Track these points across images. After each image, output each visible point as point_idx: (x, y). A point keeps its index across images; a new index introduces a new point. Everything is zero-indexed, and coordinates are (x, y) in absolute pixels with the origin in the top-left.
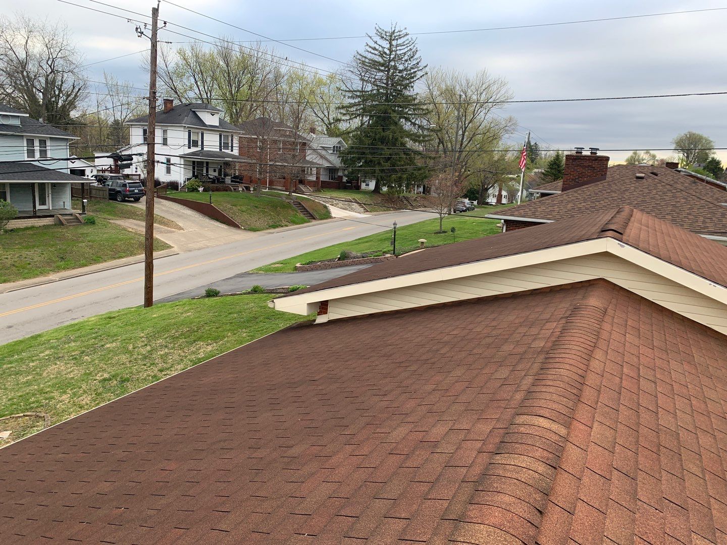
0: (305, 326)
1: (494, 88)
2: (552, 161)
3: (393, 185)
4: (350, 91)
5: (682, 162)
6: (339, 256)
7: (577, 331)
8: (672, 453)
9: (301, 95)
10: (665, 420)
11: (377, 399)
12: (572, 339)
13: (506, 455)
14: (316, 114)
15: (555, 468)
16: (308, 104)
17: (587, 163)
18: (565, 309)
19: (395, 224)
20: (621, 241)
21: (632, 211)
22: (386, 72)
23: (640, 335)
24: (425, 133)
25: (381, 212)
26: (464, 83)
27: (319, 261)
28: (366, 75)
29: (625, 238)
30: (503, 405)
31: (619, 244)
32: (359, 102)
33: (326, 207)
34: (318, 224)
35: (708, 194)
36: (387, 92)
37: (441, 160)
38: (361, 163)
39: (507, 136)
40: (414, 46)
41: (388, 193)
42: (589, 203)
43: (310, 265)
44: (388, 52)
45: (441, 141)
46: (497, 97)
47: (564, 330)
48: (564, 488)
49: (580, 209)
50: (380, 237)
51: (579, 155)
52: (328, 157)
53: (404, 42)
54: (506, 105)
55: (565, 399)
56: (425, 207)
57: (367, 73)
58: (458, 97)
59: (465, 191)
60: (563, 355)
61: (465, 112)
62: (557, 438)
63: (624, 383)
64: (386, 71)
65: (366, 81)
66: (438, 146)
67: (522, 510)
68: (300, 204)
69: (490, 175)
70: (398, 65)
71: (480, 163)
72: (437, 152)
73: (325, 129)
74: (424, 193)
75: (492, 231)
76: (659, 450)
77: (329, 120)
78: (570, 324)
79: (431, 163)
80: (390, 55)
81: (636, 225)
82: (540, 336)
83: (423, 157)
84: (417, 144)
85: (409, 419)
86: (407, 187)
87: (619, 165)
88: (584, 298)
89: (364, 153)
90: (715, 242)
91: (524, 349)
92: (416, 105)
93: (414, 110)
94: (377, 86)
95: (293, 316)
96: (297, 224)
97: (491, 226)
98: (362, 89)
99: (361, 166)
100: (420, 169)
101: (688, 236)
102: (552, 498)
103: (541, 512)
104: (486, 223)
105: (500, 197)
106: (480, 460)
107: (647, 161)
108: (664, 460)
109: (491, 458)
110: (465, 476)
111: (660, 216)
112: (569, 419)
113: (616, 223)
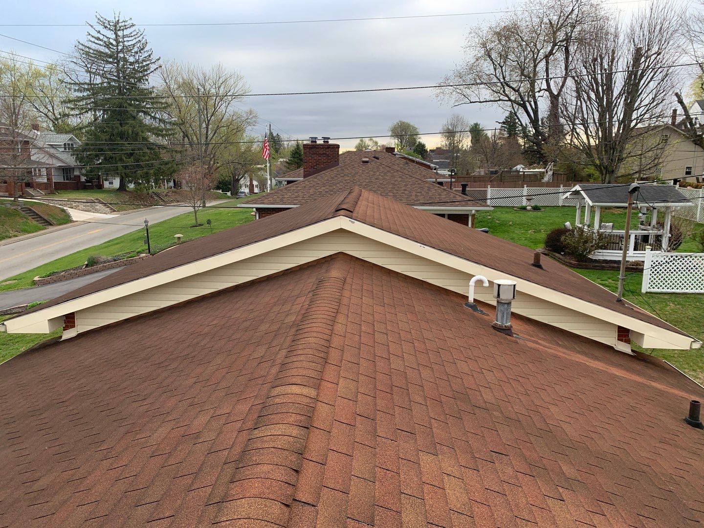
0: (50, 344)
1: (232, 81)
2: (293, 151)
3: (140, 182)
4: (75, 84)
5: (398, 147)
6: (86, 263)
7: (322, 301)
8: (402, 390)
9: (15, 87)
10: (396, 364)
11: (135, 405)
12: (318, 309)
13: (263, 428)
14: (37, 109)
15: (307, 428)
16: (26, 98)
17: (321, 151)
18: (312, 284)
19: (146, 222)
20: (351, 218)
21: (361, 191)
22: (116, 65)
23: (373, 296)
24: (168, 126)
25: (130, 211)
26: (201, 77)
27: (63, 271)
28: (92, 67)
29: (354, 214)
30: (260, 381)
31: (350, 221)
32: (88, 95)
33: (63, 211)
34: (57, 230)
35: (418, 172)
36: (119, 85)
37: (188, 153)
38: (100, 161)
39: (249, 128)
40: (143, 38)
41: (136, 190)
42: (327, 187)
43: (52, 276)
44: (114, 43)
45: (186, 135)
46: (236, 91)
47: (311, 302)
48: (316, 444)
49: (321, 192)
50: (132, 237)
51: (313, 144)
52: (58, 155)
53: (131, 33)
54: (245, 98)
55: (314, 364)
56: (178, 201)
57: (94, 65)
58: (196, 90)
59: (215, 183)
60: (311, 325)
61: (206, 105)
62: (308, 400)
63: (363, 340)
64: (116, 63)
65: (94, 73)
66: (183, 140)
67: (280, 474)
68: (30, 210)
69: (240, 166)
70: (127, 57)
71: (227, 155)
72: (183, 145)
73: (51, 126)
74: (174, 187)
75: (247, 220)
76: (392, 390)
77: (55, 115)
78: (316, 296)
79: (178, 157)
80: (117, 46)
81: (364, 203)
82: (292, 312)
83: (168, 151)
84: (160, 138)
85: (170, 418)
86: (156, 182)
87: (349, 152)
88: (327, 271)
89: (102, 150)
90: (424, 212)
91: (278, 326)
92: (153, 98)
93: (152, 103)
94: (107, 78)
95: (37, 336)
96: (29, 232)
97: (246, 215)
98: (90, 81)
99: (100, 164)
100: (167, 164)
101: (404, 208)
102: (307, 456)
103: (297, 471)
104: (241, 212)
105: (251, 187)
106: (240, 439)
107: (372, 147)
108: (396, 398)
109: (250, 434)
110: (227, 458)
111: (383, 194)
112: (318, 381)
113: (347, 203)
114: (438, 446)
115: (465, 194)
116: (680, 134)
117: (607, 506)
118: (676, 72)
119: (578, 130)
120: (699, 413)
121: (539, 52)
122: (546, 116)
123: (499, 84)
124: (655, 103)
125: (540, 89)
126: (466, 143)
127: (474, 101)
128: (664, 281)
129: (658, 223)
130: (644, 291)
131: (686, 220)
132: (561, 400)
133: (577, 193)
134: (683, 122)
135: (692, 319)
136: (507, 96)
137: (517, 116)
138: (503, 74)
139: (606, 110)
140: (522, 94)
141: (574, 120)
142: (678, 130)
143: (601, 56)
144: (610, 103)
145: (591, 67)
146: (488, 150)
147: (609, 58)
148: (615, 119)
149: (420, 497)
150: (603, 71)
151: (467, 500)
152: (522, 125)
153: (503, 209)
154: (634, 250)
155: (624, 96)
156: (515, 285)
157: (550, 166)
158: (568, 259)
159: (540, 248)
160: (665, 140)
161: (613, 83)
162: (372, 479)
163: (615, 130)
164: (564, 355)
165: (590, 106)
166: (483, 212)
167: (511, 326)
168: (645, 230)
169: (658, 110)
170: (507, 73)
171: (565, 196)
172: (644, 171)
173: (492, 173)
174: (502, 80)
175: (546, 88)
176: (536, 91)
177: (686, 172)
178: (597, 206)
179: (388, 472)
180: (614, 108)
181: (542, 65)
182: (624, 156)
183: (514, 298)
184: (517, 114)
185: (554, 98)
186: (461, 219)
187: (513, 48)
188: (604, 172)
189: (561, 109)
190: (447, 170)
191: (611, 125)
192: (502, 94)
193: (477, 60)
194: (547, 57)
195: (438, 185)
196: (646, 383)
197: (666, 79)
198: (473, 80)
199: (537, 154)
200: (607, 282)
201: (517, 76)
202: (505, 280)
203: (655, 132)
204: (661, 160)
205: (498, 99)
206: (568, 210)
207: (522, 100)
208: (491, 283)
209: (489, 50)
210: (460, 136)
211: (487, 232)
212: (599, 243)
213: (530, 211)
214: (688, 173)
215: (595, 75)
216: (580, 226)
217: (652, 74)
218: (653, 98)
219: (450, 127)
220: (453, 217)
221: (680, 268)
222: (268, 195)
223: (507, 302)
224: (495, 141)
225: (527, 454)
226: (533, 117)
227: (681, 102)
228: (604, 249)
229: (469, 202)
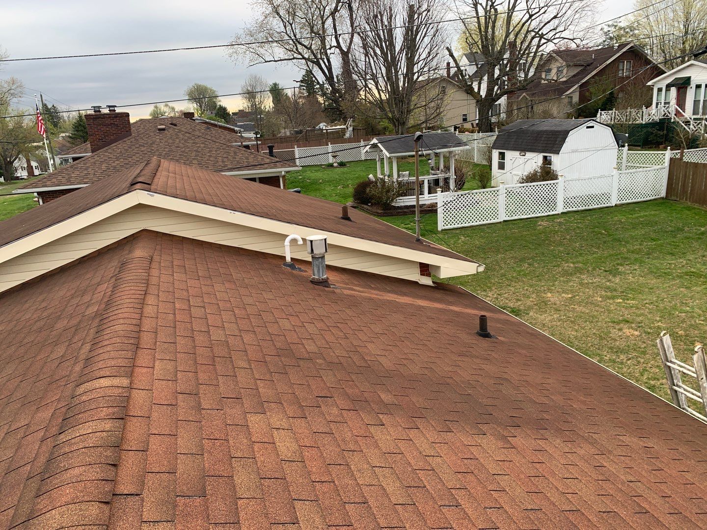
2: (75, 123)
5: (197, 111)
7: (127, 285)
8: (225, 359)
10: (217, 335)
12: (122, 294)
13: (70, 431)
15: (122, 419)
17: (108, 121)
18: (114, 268)
20: (149, 191)
21: (160, 161)
23: (186, 270)
29: (153, 187)
30: (63, 383)
31: (148, 194)
35: (221, 137)
42: (122, 160)
47: (115, 287)
48: (135, 432)
51: (98, 113)
55: (123, 352)
60: (116, 312)
62: (120, 390)
63: (178, 317)
67: (95, 473)
69: (11, 146)
75: (29, 207)
76: (214, 361)
78: (119, 281)
81: (164, 173)
82: (93, 302)
87: (141, 120)
88: (130, 252)
90: (233, 177)
91: (78, 320)
101: (211, 175)
102: (125, 447)
103: (114, 465)
104: (20, 199)
105: (30, 169)
106: (44, 448)
107: (168, 114)
108: (219, 367)
109: (54, 441)
110: (29, 473)
111: (188, 162)
112: (130, 369)
113: (144, 175)
114: (266, 405)
115: (272, 156)
116: (454, 85)
117: (419, 420)
118: (445, 28)
119: (370, 86)
120: (486, 325)
121: (325, 9)
122: (340, 73)
123: (291, 42)
124: (431, 57)
125: (331, 46)
126: (268, 103)
127: (269, 60)
128: (454, 218)
129: (445, 167)
130: (440, 229)
131: (466, 162)
132: (376, 337)
133: (375, 146)
134: (456, 74)
135: (479, 247)
136: (300, 54)
137: (313, 75)
138: (293, 31)
139: (391, 64)
140: (315, 52)
141: (365, 76)
142: (452, 81)
143: (380, 13)
144: (393, 57)
145: (373, 24)
146: (290, 110)
147: (387, 14)
148: (400, 73)
149: (251, 457)
150: (384, 28)
151: (297, 448)
152: (318, 83)
153: (312, 168)
154: (429, 194)
155: (405, 51)
156: (325, 239)
157: (350, 122)
158: (375, 209)
159: (350, 202)
160: (444, 92)
161: (394, 39)
162: (200, 453)
163: (401, 84)
164: (376, 296)
165: (377, 62)
166: (293, 172)
167: (328, 278)
168: (435, 174)
169: (434, 63)
170: (297, 31)
171: (365, 151)
172: (429, 120)
173: (297, 132)
174: (293, 38)
175: (336, 45)
176: (327, 48)
177: (463, 119)
178: (394, 157)
179: (216, 441)
180: (398, 63)
181: (329, 22)
182: (412, 107)
183: (326, 251)
184: (313, 72)
185: (345, 55)
186: (272, 181)
187: (300, 4)
188: (397, 124)
189: (352, 66)
190: (252, 132)
191: (397, 79)
192: (295, 52)
193: (266, 17)
194: (333, 14)
195: (244, 149)
196: (446, 308)
197: (437, 35)
198: (265, 38)
199: (336, 111)
200: (409, 226)
201: (308, 33)
202: (317, 235)
203: (434, 84)
204: (442, 110)
205: (292, 57)
206: (369, 164)
207: (316, 57)
208: (304, 240)
209: (276, 7)
210: (261, 97)
211: (299, 192)
212: (399, 191)
213: (337, 167)
214: (465, 120)
215: (377, 31)
216: (381, 177)
217: (425, 30)
218: (428, 52)
219: (249, 89)
220: (265, 180)
221: (466, 205)
222: (51, 175)
223: (321, 256)
224: (296, 101)
225: (350, 391)
226: (328, 74)
227: (451, 55)
228: (404, 196)
229: (277, 163)
